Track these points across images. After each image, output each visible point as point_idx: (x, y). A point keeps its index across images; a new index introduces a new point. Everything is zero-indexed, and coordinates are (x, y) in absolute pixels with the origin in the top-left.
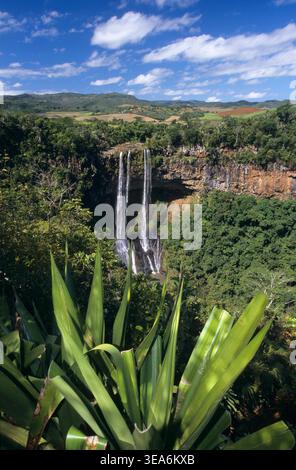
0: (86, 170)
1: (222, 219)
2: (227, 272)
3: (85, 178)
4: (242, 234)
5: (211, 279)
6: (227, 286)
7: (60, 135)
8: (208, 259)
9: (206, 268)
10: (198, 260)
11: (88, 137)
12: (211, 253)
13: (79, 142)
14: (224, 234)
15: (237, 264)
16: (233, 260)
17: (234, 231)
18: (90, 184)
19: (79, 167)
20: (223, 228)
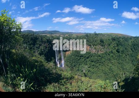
0: (49, 46)
1: (76, 56)
2: (77, 66)
3: (48, 47)
4: (80, 58)
5: (74, 68)
6: (77, 69)
7: (44, 39)
8: (74, 64)
9: (73, 65)
10: (72, 64)
11: (49, 39)
12: (74, 63)
13: (47, 40)
14: (77, 59)
15: (79, 65)
16: (79, 64)
17: (79, 58)
18: (49, 48)
19: (47, 45)
20: (77, 57)
